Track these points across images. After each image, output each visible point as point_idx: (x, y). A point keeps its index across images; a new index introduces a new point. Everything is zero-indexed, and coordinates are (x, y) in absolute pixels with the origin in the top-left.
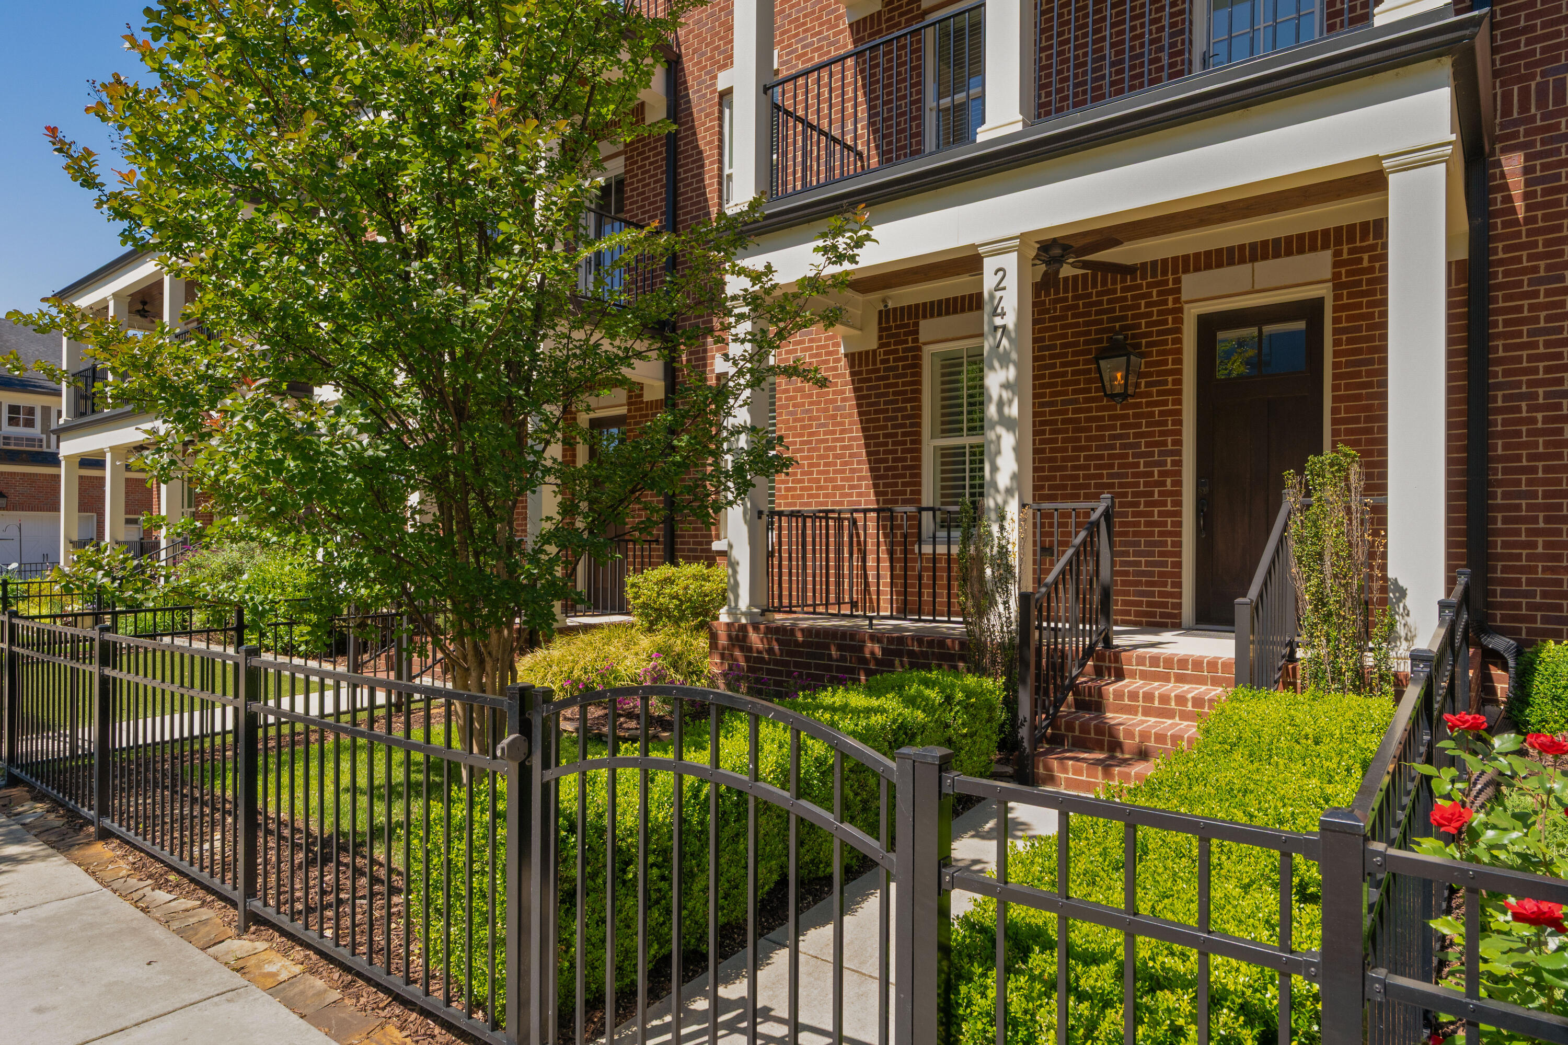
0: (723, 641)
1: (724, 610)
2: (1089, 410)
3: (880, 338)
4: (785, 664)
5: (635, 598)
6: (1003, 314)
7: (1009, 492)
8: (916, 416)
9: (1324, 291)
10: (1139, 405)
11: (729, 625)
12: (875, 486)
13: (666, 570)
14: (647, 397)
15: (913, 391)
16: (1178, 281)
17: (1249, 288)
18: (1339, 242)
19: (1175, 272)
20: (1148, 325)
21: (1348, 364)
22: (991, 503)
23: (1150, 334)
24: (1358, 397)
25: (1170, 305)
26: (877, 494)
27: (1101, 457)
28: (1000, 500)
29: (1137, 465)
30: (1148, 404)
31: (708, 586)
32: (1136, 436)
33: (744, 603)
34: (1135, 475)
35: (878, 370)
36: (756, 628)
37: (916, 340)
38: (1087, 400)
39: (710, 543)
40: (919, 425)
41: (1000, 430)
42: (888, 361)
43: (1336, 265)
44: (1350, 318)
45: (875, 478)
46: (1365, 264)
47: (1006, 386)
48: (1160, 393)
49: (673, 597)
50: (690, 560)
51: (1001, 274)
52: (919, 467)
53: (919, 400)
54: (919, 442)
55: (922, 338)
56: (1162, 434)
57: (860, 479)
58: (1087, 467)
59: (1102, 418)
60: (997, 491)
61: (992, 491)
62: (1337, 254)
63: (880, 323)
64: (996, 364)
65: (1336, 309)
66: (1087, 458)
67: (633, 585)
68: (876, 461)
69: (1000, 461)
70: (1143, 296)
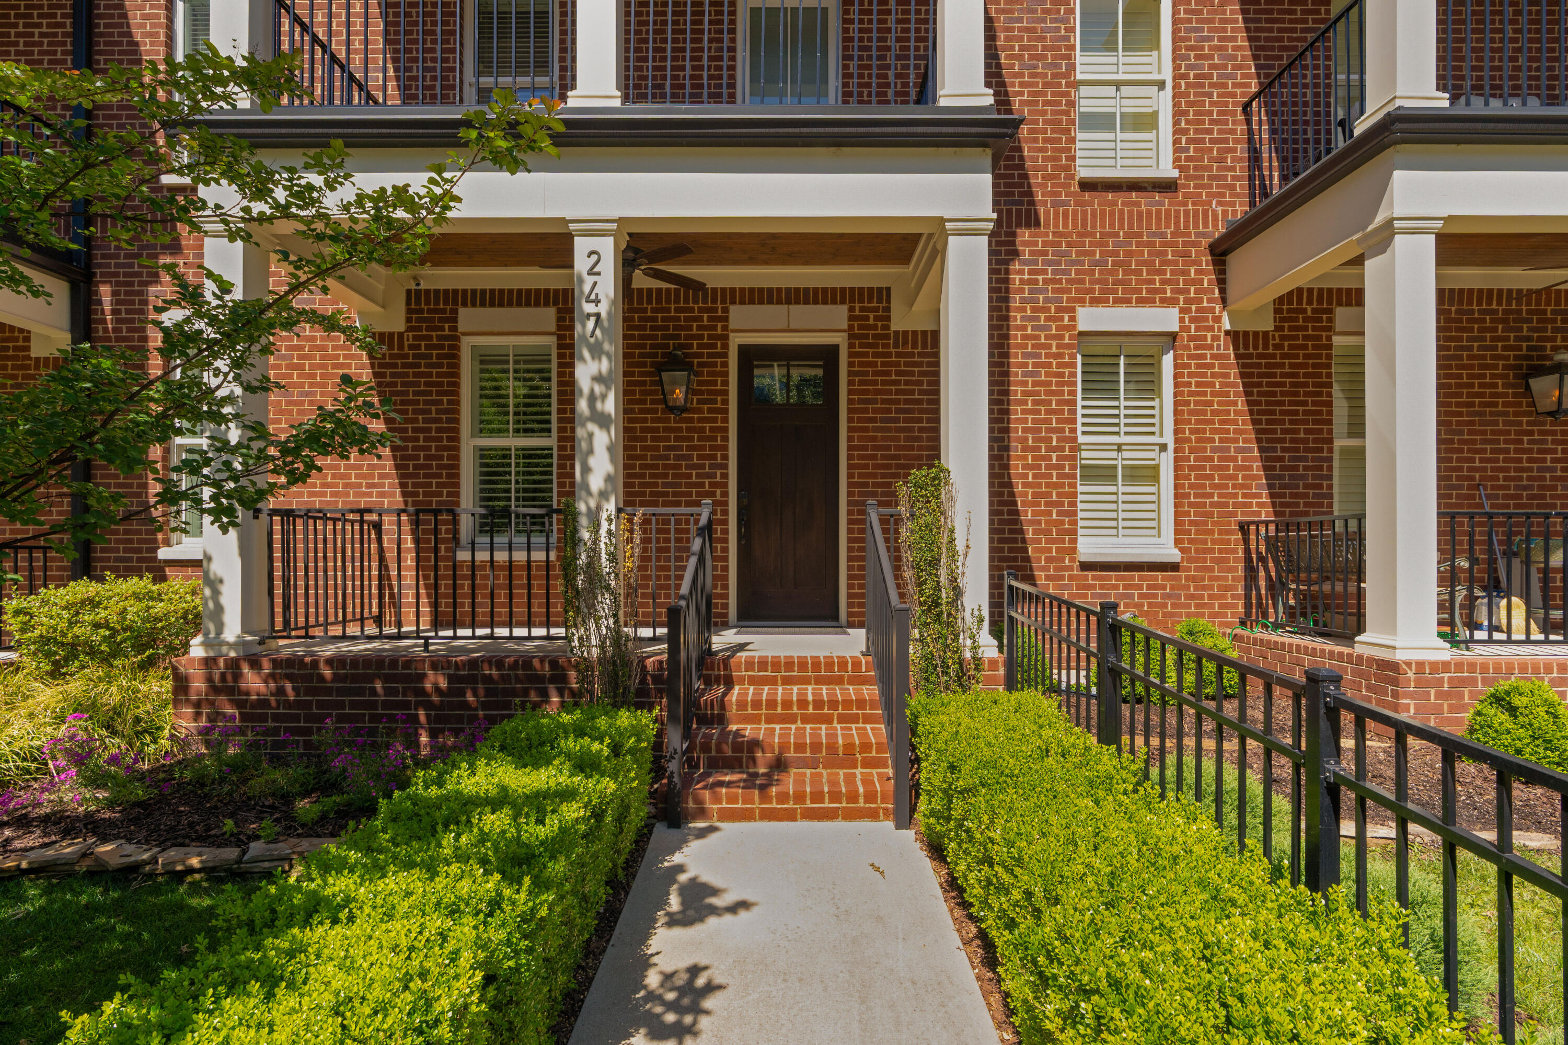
0: (198, 685)
1: (197, 640)
2: (645, 420)
3: (409, 320)
4: (307, 705)
5: (23, 631)
6: (597, 302)
7: (603, 495)
8: (454, 410)
9: (840, 339)
10: (691, 420)
11: (208, 662)
12: (402, 485)
13: (83, 588)
14: (37, 351)
15: (450, 384)
16: (725, 310)
17: (785, 327)
18: (852, 300)
19: (723, 301)
20: (700, 346)
21: (860, 401)
22: (582, 507)
23: (700, 355)
24: (866, 429)
25: (719, 331)
26: (404, 494)
27: (656, 467)
28: (593, 504)
29: (689, 476)
30: (701, 420)
31: (159, 608)
32: (689, 448)
33: (232, 630)
34: (688, 485)
35: (406, 356)
36: (255, 664)
37: (455, 329)
38: (642, 411)
39: (155, 550)
40: (457, 421)
41: (592, 427)
42: (418, 347)
43: (851, 318)
44: (861, 364)
45: (401, 476)
46: (871, 322)
47: (598, 379)
48: (710, 411)
49: (97, 626)
50: (124, 573)
51: (594, 258)
52: (457, 467)
53: (457, 394)
54: (457, 439)
55: (462, 327)
56: (712, 448)
57: (381, 476)
58: (643, 476)
59: (656, 430)
60: (590, 493)
61: (583, 494)
62: (851, 309)
63: (408, 303)
64: (586, 354)
65: (850, 355)
66: (642, 467)
67: (17, 613)
68: (403, 458)
69: (592, 461)
70: (696, 319)
